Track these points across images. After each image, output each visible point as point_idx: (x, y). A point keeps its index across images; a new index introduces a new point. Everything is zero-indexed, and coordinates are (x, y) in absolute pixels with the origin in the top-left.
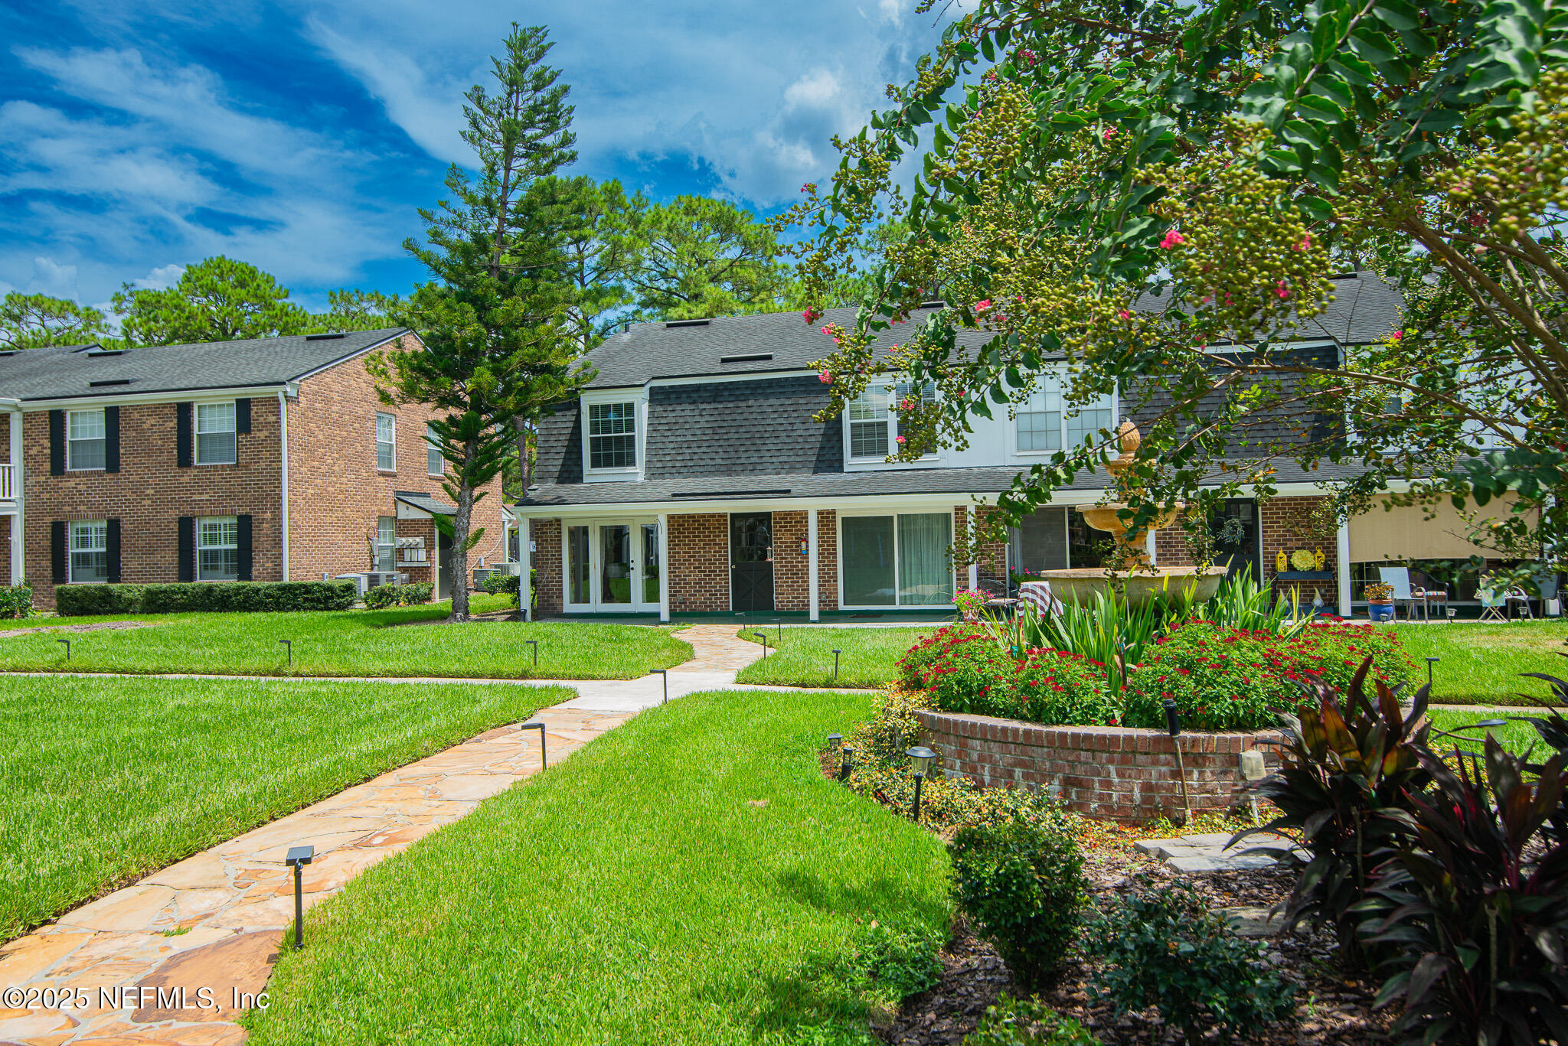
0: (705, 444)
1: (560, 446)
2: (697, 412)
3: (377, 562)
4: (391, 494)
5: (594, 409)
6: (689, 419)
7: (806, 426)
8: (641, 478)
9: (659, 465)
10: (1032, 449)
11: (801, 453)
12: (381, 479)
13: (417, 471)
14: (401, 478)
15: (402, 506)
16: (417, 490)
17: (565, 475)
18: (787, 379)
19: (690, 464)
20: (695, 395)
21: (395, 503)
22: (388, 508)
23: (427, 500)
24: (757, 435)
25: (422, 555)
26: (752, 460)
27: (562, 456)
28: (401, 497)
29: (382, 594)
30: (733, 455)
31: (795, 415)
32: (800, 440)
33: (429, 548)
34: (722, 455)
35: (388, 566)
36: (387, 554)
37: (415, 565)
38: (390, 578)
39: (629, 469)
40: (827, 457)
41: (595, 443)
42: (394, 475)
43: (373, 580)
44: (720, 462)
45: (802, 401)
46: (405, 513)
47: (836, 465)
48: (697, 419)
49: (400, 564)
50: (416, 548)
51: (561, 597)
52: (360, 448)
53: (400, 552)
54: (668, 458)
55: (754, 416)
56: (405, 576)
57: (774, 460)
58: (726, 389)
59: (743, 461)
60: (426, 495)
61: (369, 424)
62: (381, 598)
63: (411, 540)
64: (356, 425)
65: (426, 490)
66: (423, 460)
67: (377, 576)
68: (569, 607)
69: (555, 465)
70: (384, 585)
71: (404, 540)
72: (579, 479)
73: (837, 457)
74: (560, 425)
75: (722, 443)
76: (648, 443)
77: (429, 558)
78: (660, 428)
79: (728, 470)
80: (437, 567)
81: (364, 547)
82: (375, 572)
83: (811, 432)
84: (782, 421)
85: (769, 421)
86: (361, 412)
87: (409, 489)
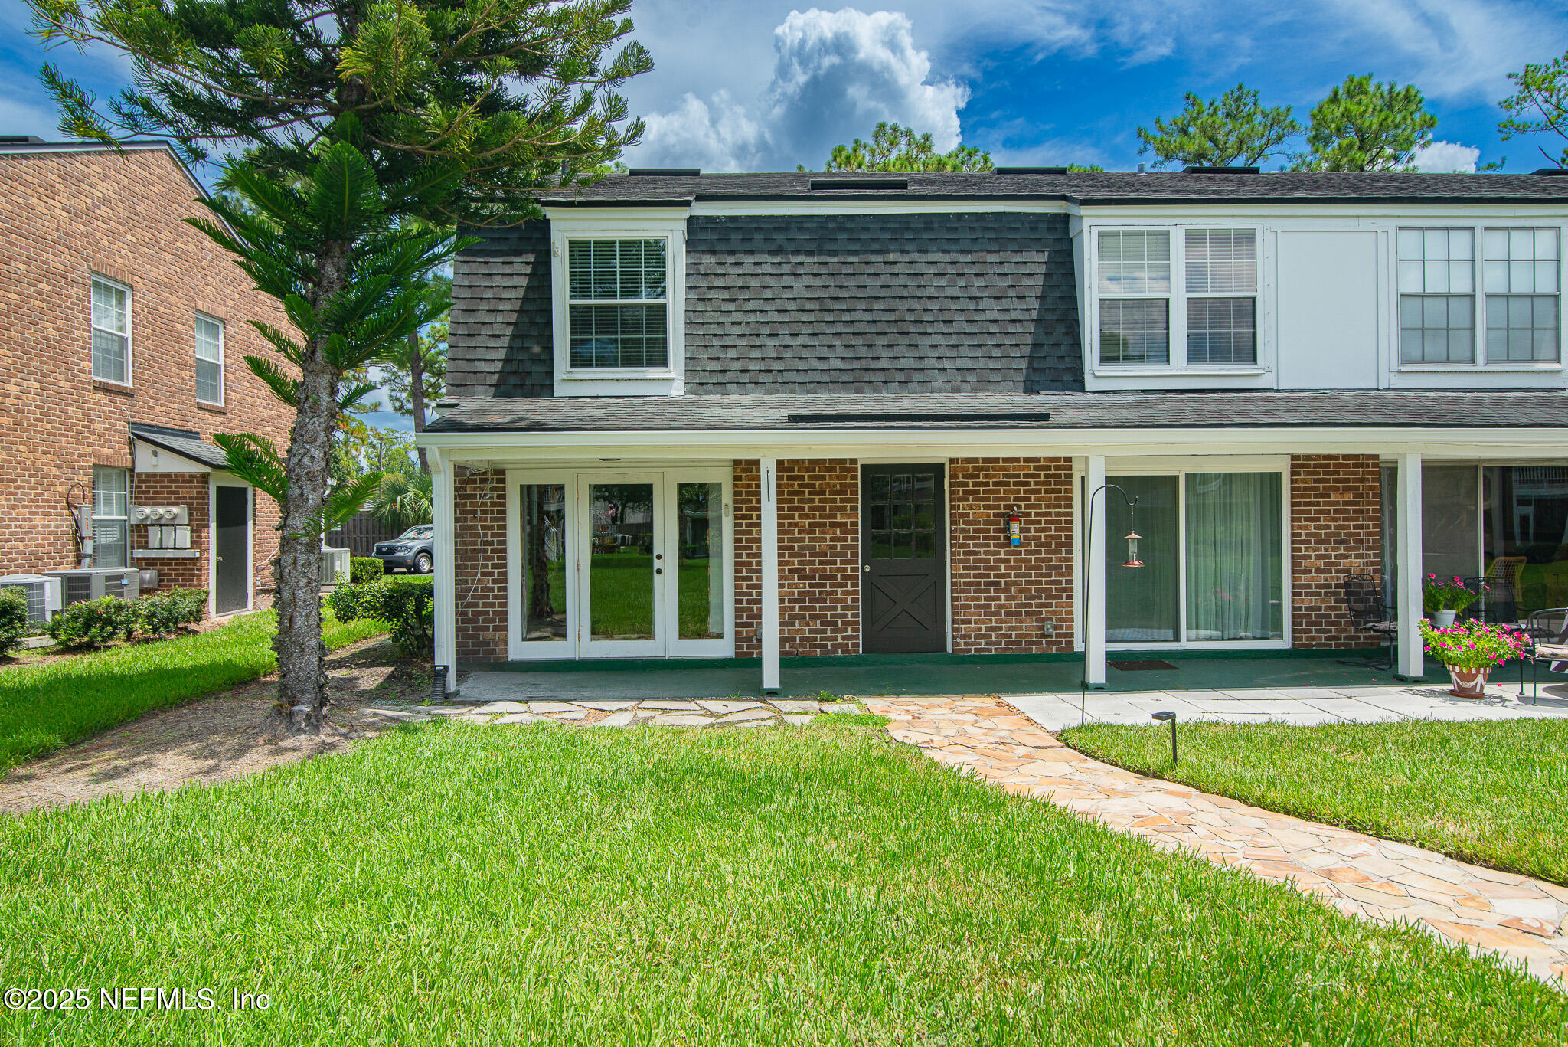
0: (806, 330)
1: (502, 320)
2: (786, 269)
3: (88, 548)
4: (122, 426)
5: (579, 249)
6: (771, 281)
7: (1005, 304)
8: (678, 390)
9: (714, 366)
10: (1423, 360)
11: (996, 352)
12: (100, 397)
13: (175, 393)
14: (143, 400)
15: (143, 452)
16: (175, 424)
17: (514, 380)
18: (959, 216)
19: (777, 366)
20: (780, 237)
21: (131, 444)
22: (115, 451)
23: (194, 443)
24: (910, 317)
25: (184, 537)
26: (903, 363)
27: (505, 342)
28: (140, 434)
29: (91, 619)
30: (864, 352)
31: (980, 282)
32: (994, 329)
33: (198, 525)
34: (841, 352)
35: (115, 558)
36: (113, 536)
37: (170, 554)
38: (114, 583)
39: (654, 372)
40: (1049, 362)
41: (580, 318)
42: (129, 394)
43: (76, 587)
44: (840, 364)
45: (992, 258)
46: (148, 462)
47: (1067, 377)
48: (787, 281)
49: (139, 553)
50: (172, 524)
51: (503, 627)
52: (50, 332)
53: (140, 531)
54: (732, 353)
55: (902, 280)
56: (149, 575)
57: (946, 364)
58: (842, 229)
59: (884, 364)
60: (193, 435)
61: (75, 291)
62: (87, 627)
63: (161, 510)
64: (43, 286)
65: (191, 426)
66: (186, 374)
67: (86, 579)
68: (519, 647)
69: (492, 360)
70: (100, 599)
71: (147, 510)
72: (545, 387)
73: (1068, 362)
74: (498, 281)
75: (840, 328)
76: (689, 323)
77: (197, 541)
78: (712, 294)
79: (857, 383)
80: (213, 558)
81: (61, 521)
82: (85, 570)
83: (1014, 315)
84: (954, 292)
85: (931, 292)
86: (55, 263)
87: (160, 421)
